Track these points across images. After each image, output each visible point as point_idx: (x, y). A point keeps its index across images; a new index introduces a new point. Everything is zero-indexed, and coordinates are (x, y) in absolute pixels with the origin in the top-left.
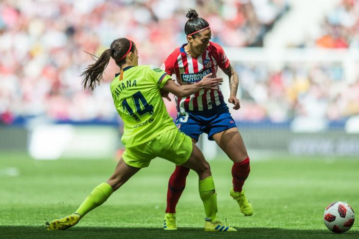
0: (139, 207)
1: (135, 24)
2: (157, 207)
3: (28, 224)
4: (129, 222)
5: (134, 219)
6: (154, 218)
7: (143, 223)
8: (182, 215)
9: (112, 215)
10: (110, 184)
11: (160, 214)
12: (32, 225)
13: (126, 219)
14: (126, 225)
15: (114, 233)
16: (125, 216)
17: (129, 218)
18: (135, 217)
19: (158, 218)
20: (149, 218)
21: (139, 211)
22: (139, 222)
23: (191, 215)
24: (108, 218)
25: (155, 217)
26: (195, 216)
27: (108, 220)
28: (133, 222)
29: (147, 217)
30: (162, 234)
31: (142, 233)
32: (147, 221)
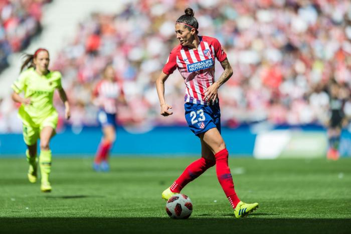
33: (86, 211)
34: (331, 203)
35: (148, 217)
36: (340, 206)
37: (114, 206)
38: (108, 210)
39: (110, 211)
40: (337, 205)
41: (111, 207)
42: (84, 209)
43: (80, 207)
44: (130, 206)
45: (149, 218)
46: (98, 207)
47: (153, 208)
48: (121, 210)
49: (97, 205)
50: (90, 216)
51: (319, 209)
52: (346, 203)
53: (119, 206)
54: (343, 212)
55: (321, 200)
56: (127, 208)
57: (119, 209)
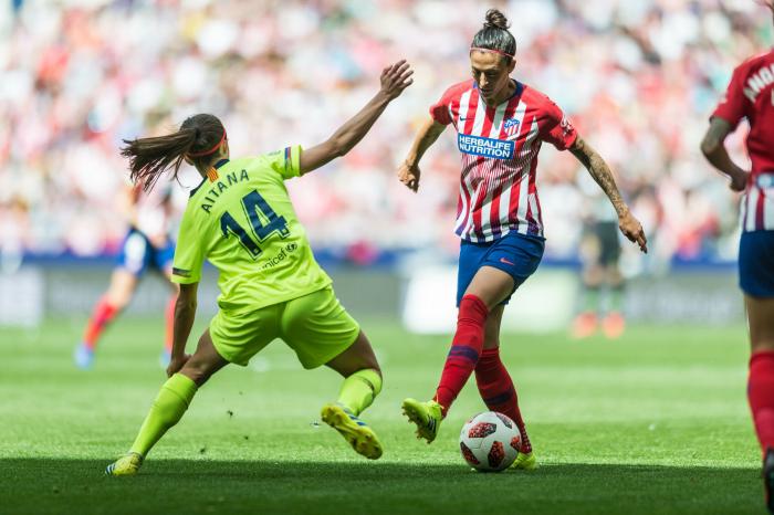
0: (618, 427)
1: (616, 67)
2: (652, 428)
3: (399, 460)
4: (596, 456)
5: (608, 450)
6: (645, 449)
7: (625, 456)
8: (700, 443)
9: (563, 442)
10: (189, 377)
11: (657, 441)
12: (407, 462)
13: (592, 449)
14: (591, 461)
15: (567, 478)
16: (588, 445)
17: (596, 449)
18: (609, 446)
19: (653, 449)
20: (637, 449)
21: (618, 434)
22: (616, 456)
23: (718, 443)
24: (555, 448)
25: (648, 446)
26: (726, 444)
27: (555, 453)
28: (604, 456)
29: (631, 447)
30: (660, 480)
31: (622, 478)
32: (631, 453)
33: (24, 444)
34: (574, 432)
35: (163, 458)
36: (594, 439)
37: (89, 433)
38: (73, 441)
39: (78, 443)
40: (589, 435)
41: (82, 435)
42: (20, 439)
43: (12, 434)
44: (123, 434)
45: (166, 460)
46: (52, 436)
47: (176, 438)
48: (103, 443)
49: (49, 431)
50: (32, 455)
51: (547, 445)
52: (607, 432)
53: (99, 435)
54: (601, 453)
55: (552, 426)
56: (116, 439)
57: (98, 439)
